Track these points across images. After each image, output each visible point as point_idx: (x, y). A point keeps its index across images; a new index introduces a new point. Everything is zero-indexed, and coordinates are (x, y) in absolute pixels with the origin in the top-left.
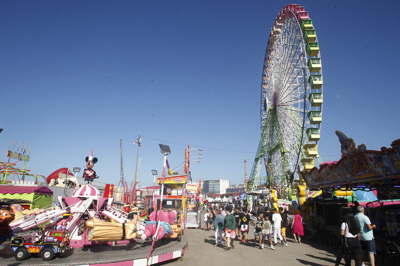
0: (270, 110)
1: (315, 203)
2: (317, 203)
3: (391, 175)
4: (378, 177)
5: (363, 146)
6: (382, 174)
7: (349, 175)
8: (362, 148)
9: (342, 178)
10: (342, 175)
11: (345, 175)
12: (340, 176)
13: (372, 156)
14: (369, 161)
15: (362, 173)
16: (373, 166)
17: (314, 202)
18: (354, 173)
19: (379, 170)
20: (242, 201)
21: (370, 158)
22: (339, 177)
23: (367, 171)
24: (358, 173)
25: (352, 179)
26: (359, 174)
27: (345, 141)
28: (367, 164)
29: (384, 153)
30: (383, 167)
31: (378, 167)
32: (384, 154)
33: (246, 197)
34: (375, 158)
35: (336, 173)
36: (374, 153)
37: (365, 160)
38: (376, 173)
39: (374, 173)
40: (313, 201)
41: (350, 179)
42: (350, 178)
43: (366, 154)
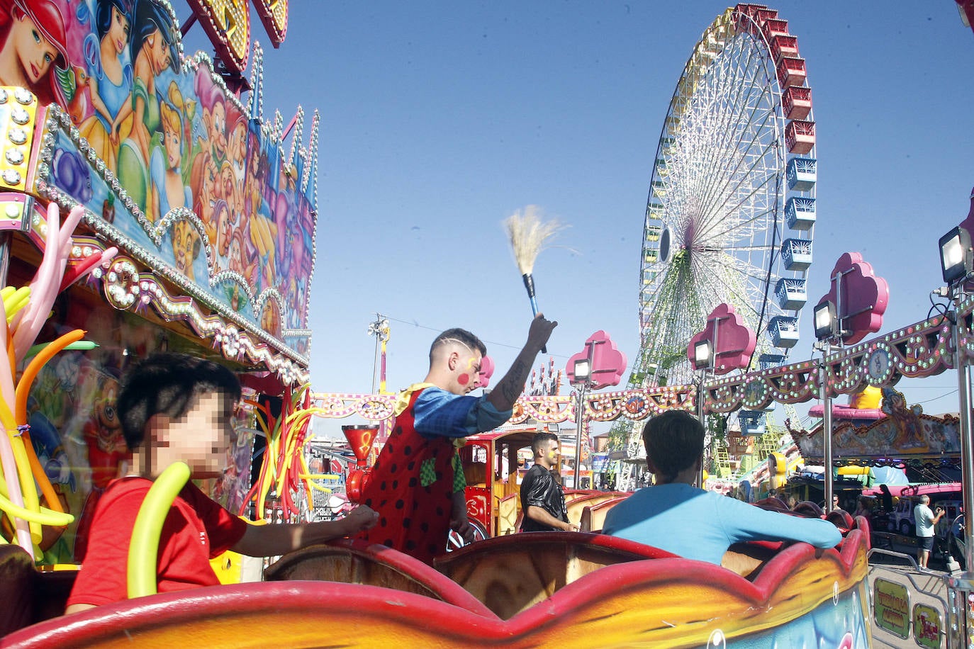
0: (676, 258)
1: (807, 487)
2: (810, 488)
3: (952, 453)
4: (934, 454)
5: (918, 407)
6: (940, 451)
7: (888, 447)
8: (917, 411)
9: (875, 450)
10: (877, 444)
11: (880, 445)
12: (872, 446)
13: (930, 424)
14: (924, 430)
15: (911, 445)
16: (929, 439)
17: (805, 485)
18: (898, 444)
19: (937, 445)
20: (597, 475)
21: (927, 426)
22: (870, 448)
23: (918, 444)
24: (903, 445)
25: (892, 453)
26: (905, 446)
27: (890, 395)
28: (920, 435)
29: (947, 422)
30: (943, 441)
31: (936, 440)
32: (947, 425)
33: (606, 466)
34: (934, 427)
35: (864, 442)
36: (934, 420)
37: (919, 428)
38: (931, 448)
39: (928, 448)
40: (804, 483)
41: (888, 453)
42: (889, 451)
43: (921, 420)
